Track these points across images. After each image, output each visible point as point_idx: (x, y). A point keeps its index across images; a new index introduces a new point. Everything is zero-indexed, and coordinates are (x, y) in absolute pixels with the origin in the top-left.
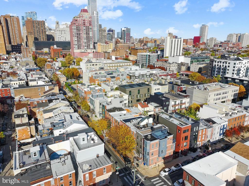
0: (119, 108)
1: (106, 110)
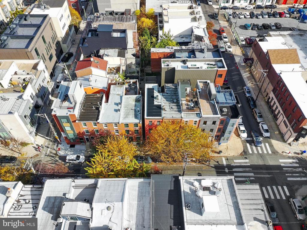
0: (85, 98)
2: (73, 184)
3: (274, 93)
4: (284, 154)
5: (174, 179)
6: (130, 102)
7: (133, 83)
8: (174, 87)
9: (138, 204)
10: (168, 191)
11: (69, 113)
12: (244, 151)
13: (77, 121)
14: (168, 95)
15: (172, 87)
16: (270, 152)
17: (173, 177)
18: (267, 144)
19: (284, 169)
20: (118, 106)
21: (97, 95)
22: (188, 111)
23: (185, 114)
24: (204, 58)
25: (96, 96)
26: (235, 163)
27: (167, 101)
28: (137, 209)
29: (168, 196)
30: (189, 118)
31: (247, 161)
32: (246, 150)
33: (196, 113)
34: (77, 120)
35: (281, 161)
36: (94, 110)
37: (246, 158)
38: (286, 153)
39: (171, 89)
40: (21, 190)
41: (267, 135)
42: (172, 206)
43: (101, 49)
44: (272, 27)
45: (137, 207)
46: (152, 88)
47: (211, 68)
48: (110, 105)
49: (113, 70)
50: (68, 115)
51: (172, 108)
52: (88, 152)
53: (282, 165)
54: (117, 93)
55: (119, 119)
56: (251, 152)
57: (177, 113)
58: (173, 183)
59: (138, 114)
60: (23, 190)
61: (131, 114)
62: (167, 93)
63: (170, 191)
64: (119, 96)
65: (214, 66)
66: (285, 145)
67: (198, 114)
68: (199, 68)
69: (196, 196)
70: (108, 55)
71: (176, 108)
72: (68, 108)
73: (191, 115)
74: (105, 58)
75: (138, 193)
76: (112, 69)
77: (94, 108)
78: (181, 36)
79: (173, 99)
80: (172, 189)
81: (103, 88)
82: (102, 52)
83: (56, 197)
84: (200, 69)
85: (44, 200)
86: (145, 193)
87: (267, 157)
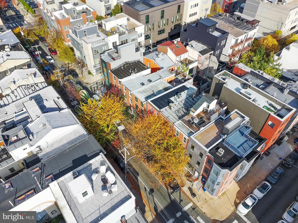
0: (135, 62)
1: (111, 70)
2: (56, 99)
6: (160, 86)
9: (65, 144)
20: (148, 82)
22: (187, 123)
23: (181, 124)
26: (196, 219)
28: (60, 146)
30: (180, 129)
33: (191, 131)
40: (41, 83)
43: (194, 40)
45: (62, 145)
46: (188, 87)
47: (269, 109)
51: (178, 111)
54: (161, 75)
55: (135, 89)
57: (177, 118)
60: (41, 84)
61: (147, 93)
65: (275, 110)
67: (192, 133)
68: (250, 98)
71: (181, 114)
72: (112, 58)
73: (185, 128)
74: (189, 48)
75: (74, 139)
81: (162, 68)
83: (42, 97)
84: (250, 100)
85: (37, 94)
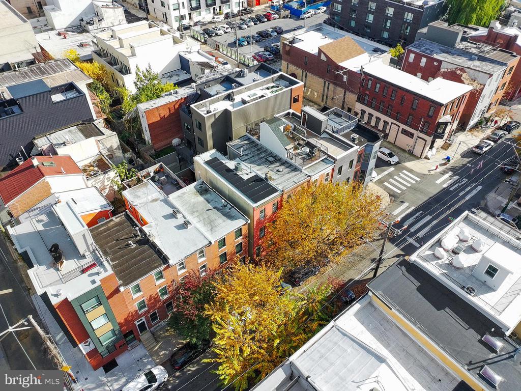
3: (363, 103)
4: (432, 172)
5: (404, 269)
6: (193, 200)
7: (155, 173)
8: (246, 142)
9: (391, 352)
10: (417, 291)
11: (97, 279)
12: (390, 195)
13: (122, 289)
14: (250, 156)
15: (243, 143)
16: (418, 179)
17: (399, 266)
18: (404, 171)
19: (451, 189)
20: (177, 218)
21: (112, 220)
22: (308, 162)
23: (309, 170)
24: (254, 81)
25: (112, 223)
26: (397, 216)
27: (258, 165)
29: (424, 299)
30: (318, 172)
31: (406, 205)
32: (391, 193)
33: (321, 161)
34: (120, 286)
35: (438, 182)
36: (136, 249)
37: (402, 202)
38: (432, 170)
39: (245, 146)
41: (395, 159)
42: (447, 309)
43: (34, 139)
44: (271, 34)
46: (210, 158)
47: (276, 91)
48: (157, 225)
49: (92, 168)
50: (98, 283)
51: (278, 171)
52: (157, 353)
53: (445, 186)
54: (150, 198)
55: (203, 237)
56: (399, 192)
57: (294, 173)
58: (409, 276)
59: (228, 210)
61: (217, 218)
62: (247, 155)
63: (419, 289)
64: (158, 201)
65: (278, 87)
66: (423, 162)
67: (325, 160)
68: (263, 96)
69: (457, 269)
70: (64, 144)
71: (285, 169)
72: (84, 271)
73: (317, 166)
74: (61, 151)
75: (372, 334)
76: (87, 168)
77: (135, 245)
78: (166, 76)
79: (266, 159)
80: (418, 284)
81: (102, 207)
82: (42, 143)
84: (266, 97)
86: (381, 325)
87: (421, 186)
